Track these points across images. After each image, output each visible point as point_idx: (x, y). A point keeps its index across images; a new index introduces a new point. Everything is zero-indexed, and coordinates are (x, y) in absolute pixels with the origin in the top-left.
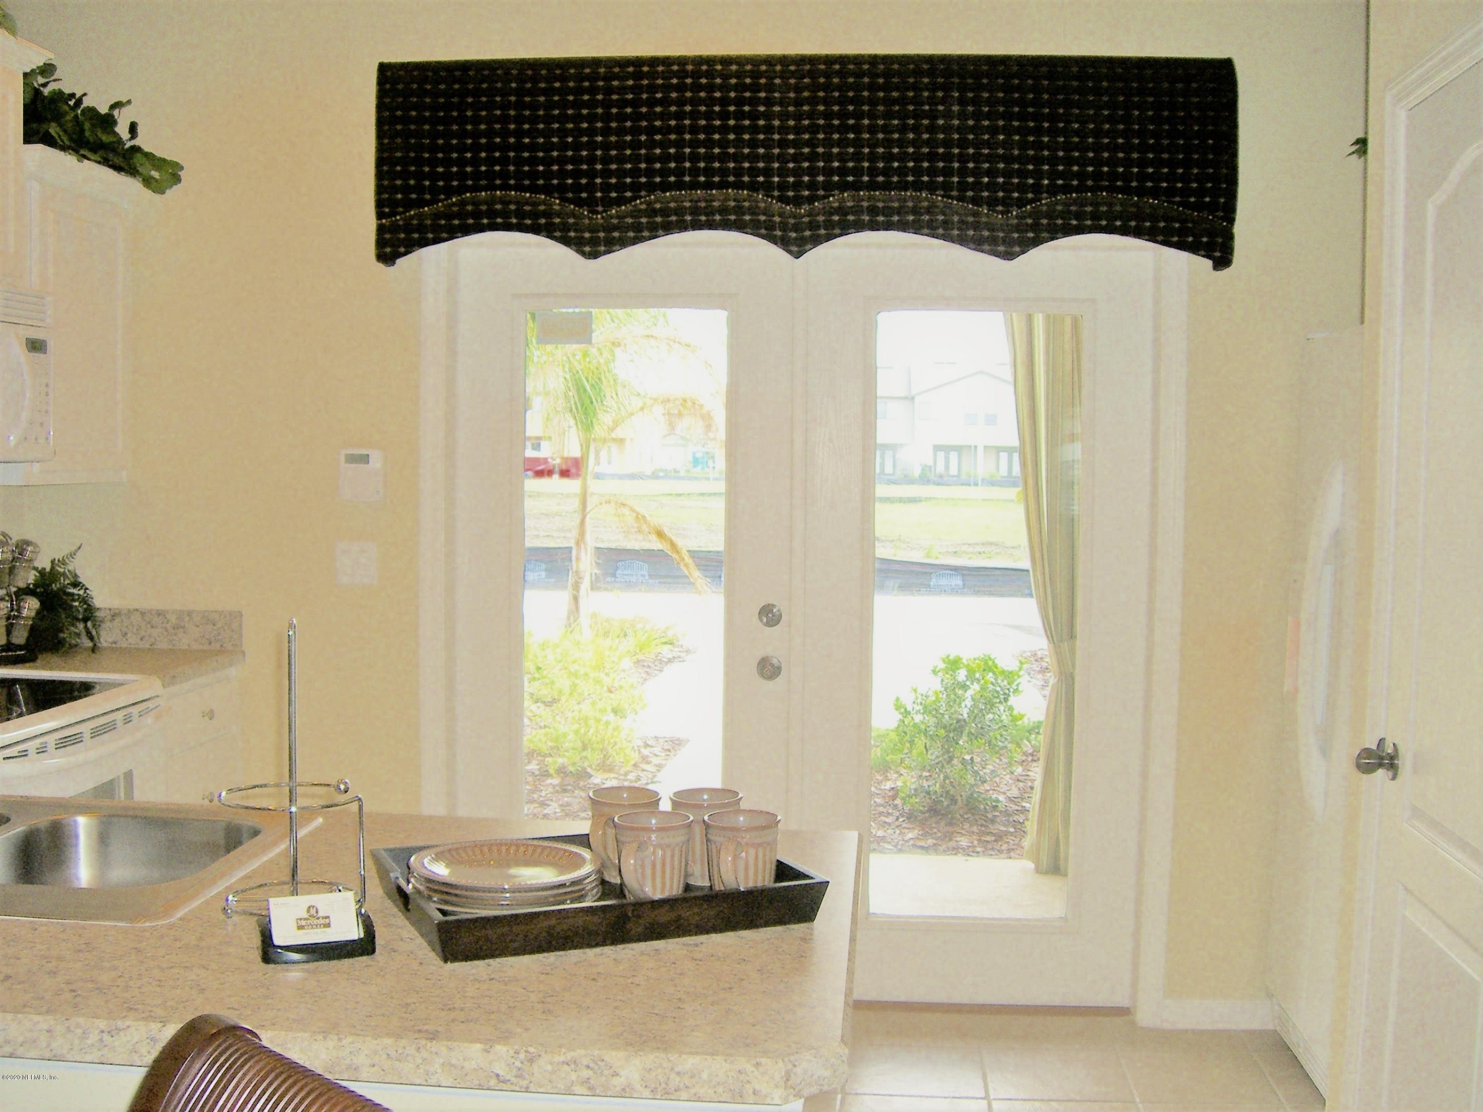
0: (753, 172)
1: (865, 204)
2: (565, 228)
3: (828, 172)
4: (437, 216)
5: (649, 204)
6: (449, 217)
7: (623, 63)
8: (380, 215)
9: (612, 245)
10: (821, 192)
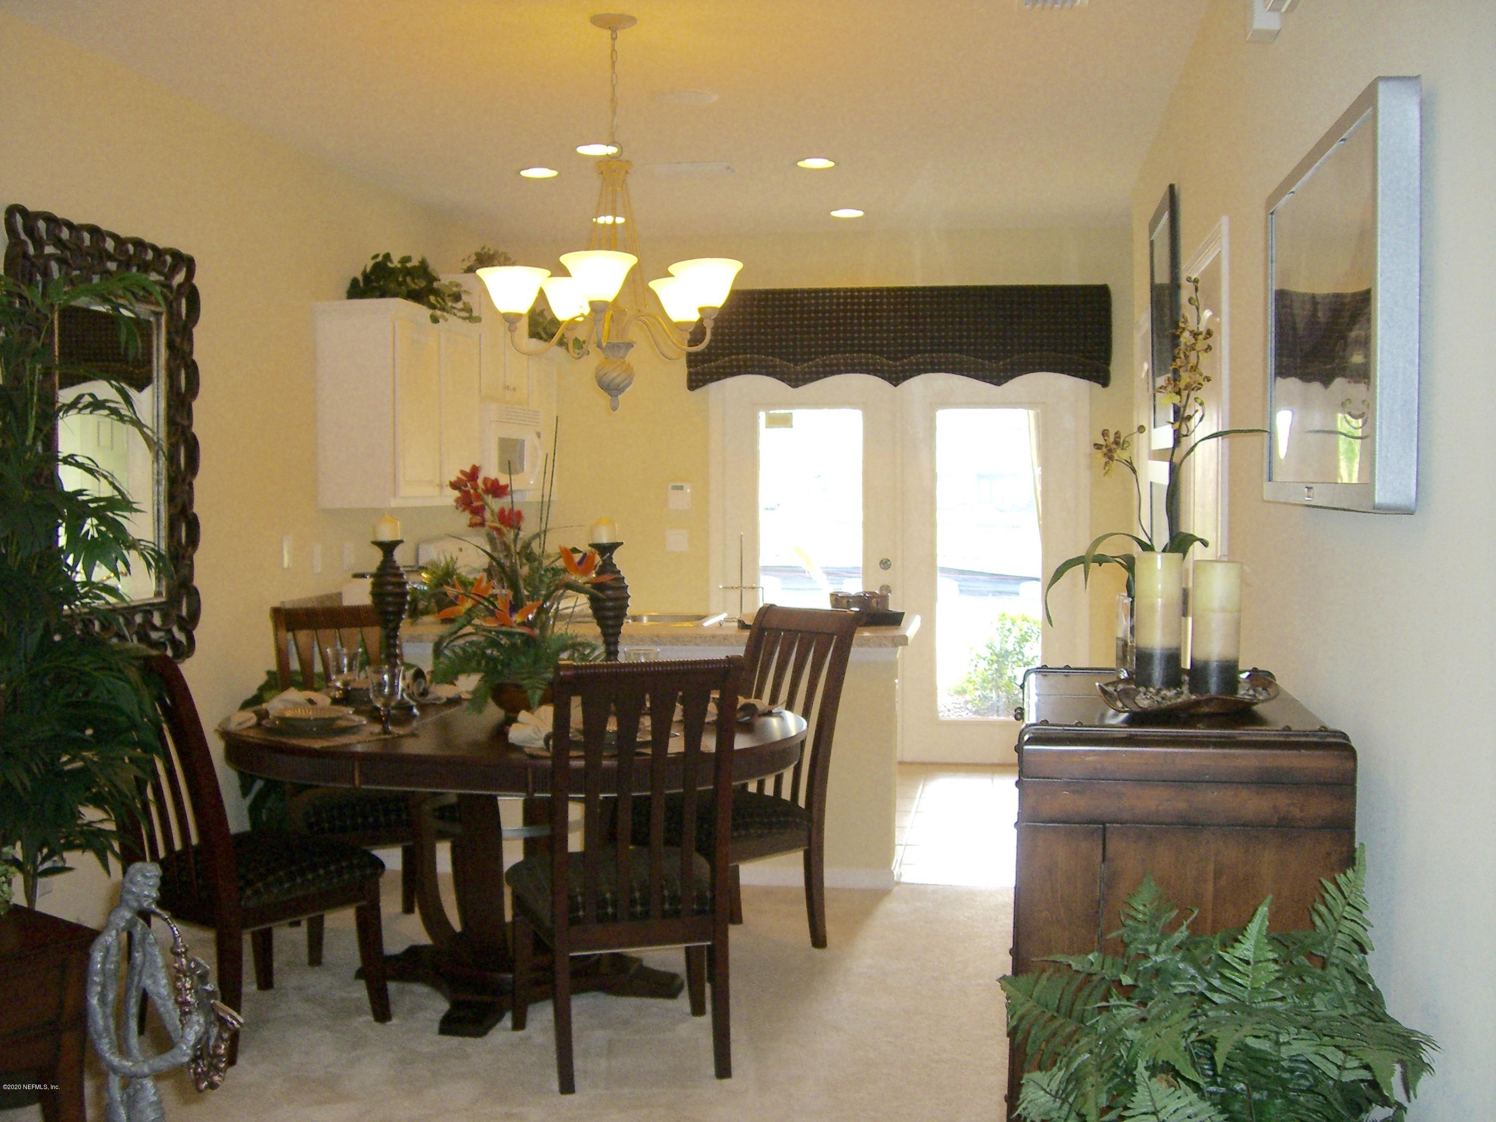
0: (874, 345)
1: (936, 361)
2: (783, 373)
3: (911, 345)
4: (717, 367)
5: (823, 361)
6: (724, 367)
7: (809, 291)
8: (689, 367)
9: (806, 381)
10: (907, 355)
